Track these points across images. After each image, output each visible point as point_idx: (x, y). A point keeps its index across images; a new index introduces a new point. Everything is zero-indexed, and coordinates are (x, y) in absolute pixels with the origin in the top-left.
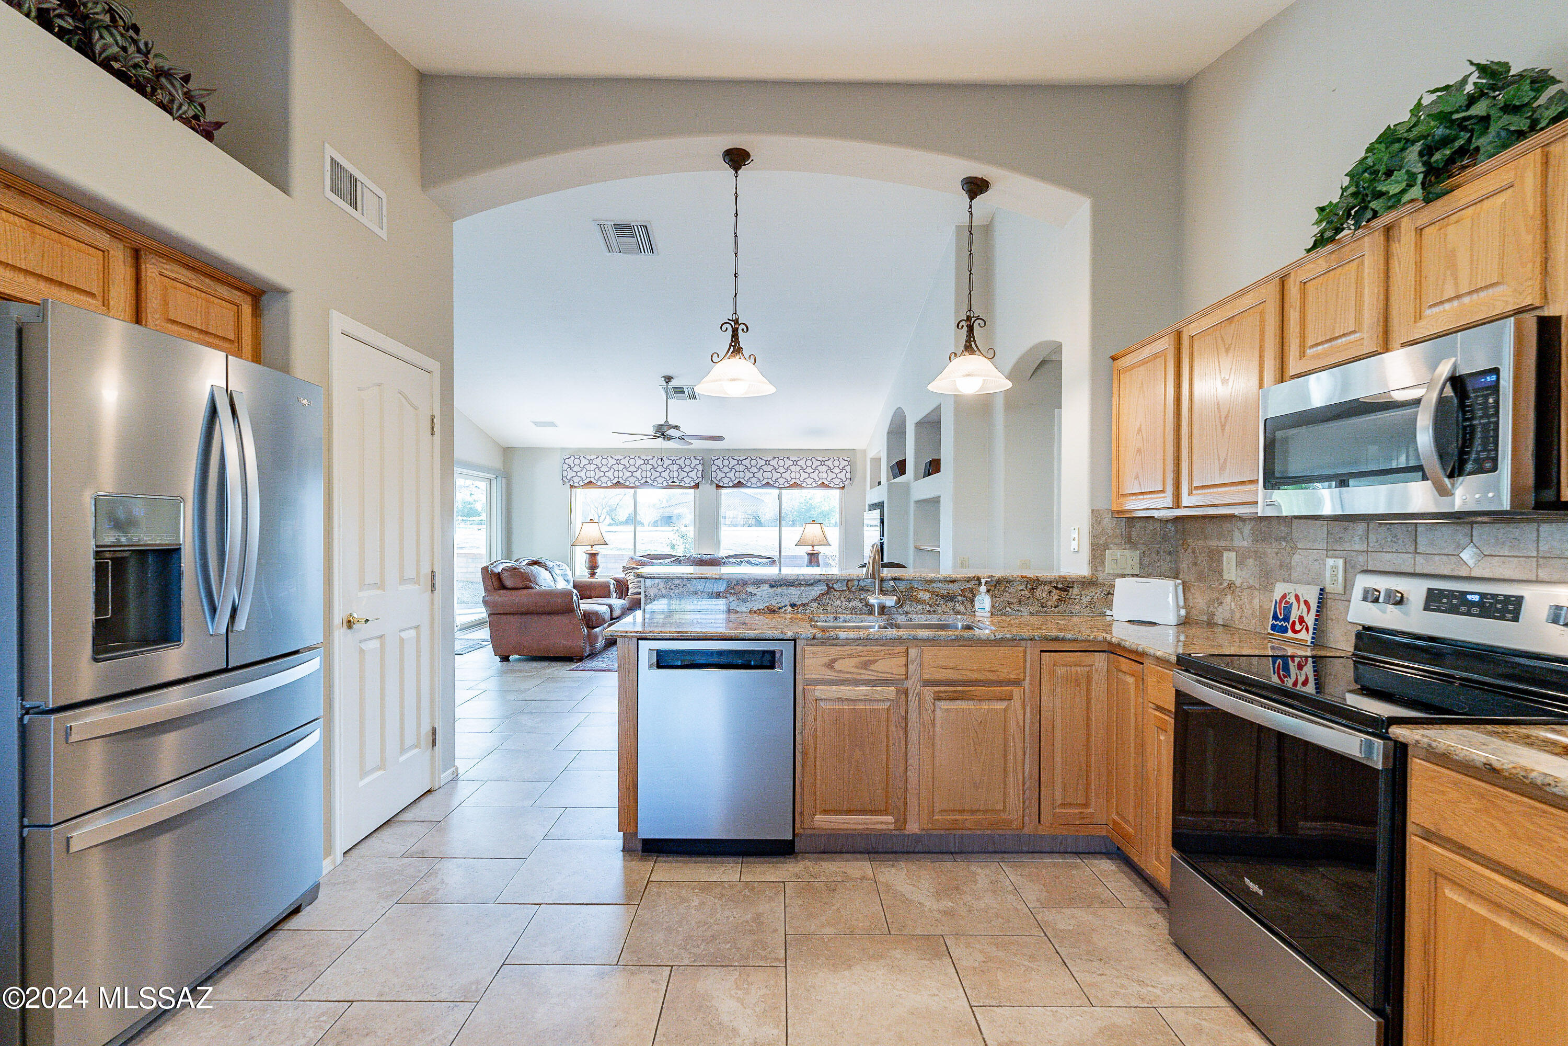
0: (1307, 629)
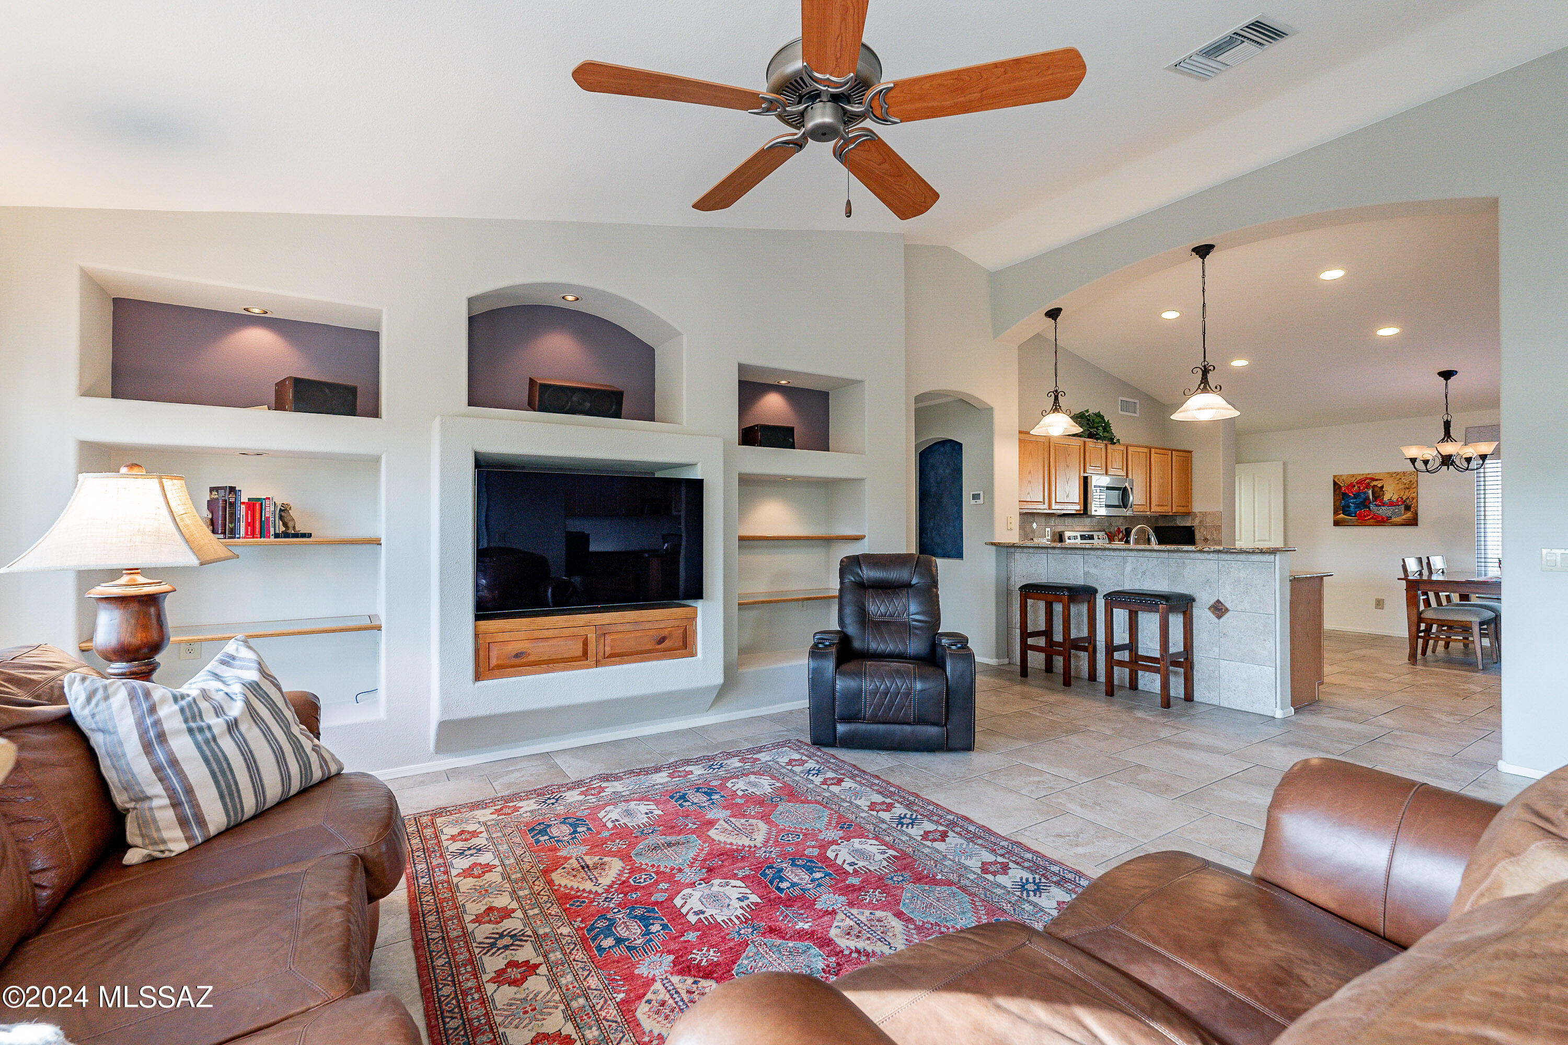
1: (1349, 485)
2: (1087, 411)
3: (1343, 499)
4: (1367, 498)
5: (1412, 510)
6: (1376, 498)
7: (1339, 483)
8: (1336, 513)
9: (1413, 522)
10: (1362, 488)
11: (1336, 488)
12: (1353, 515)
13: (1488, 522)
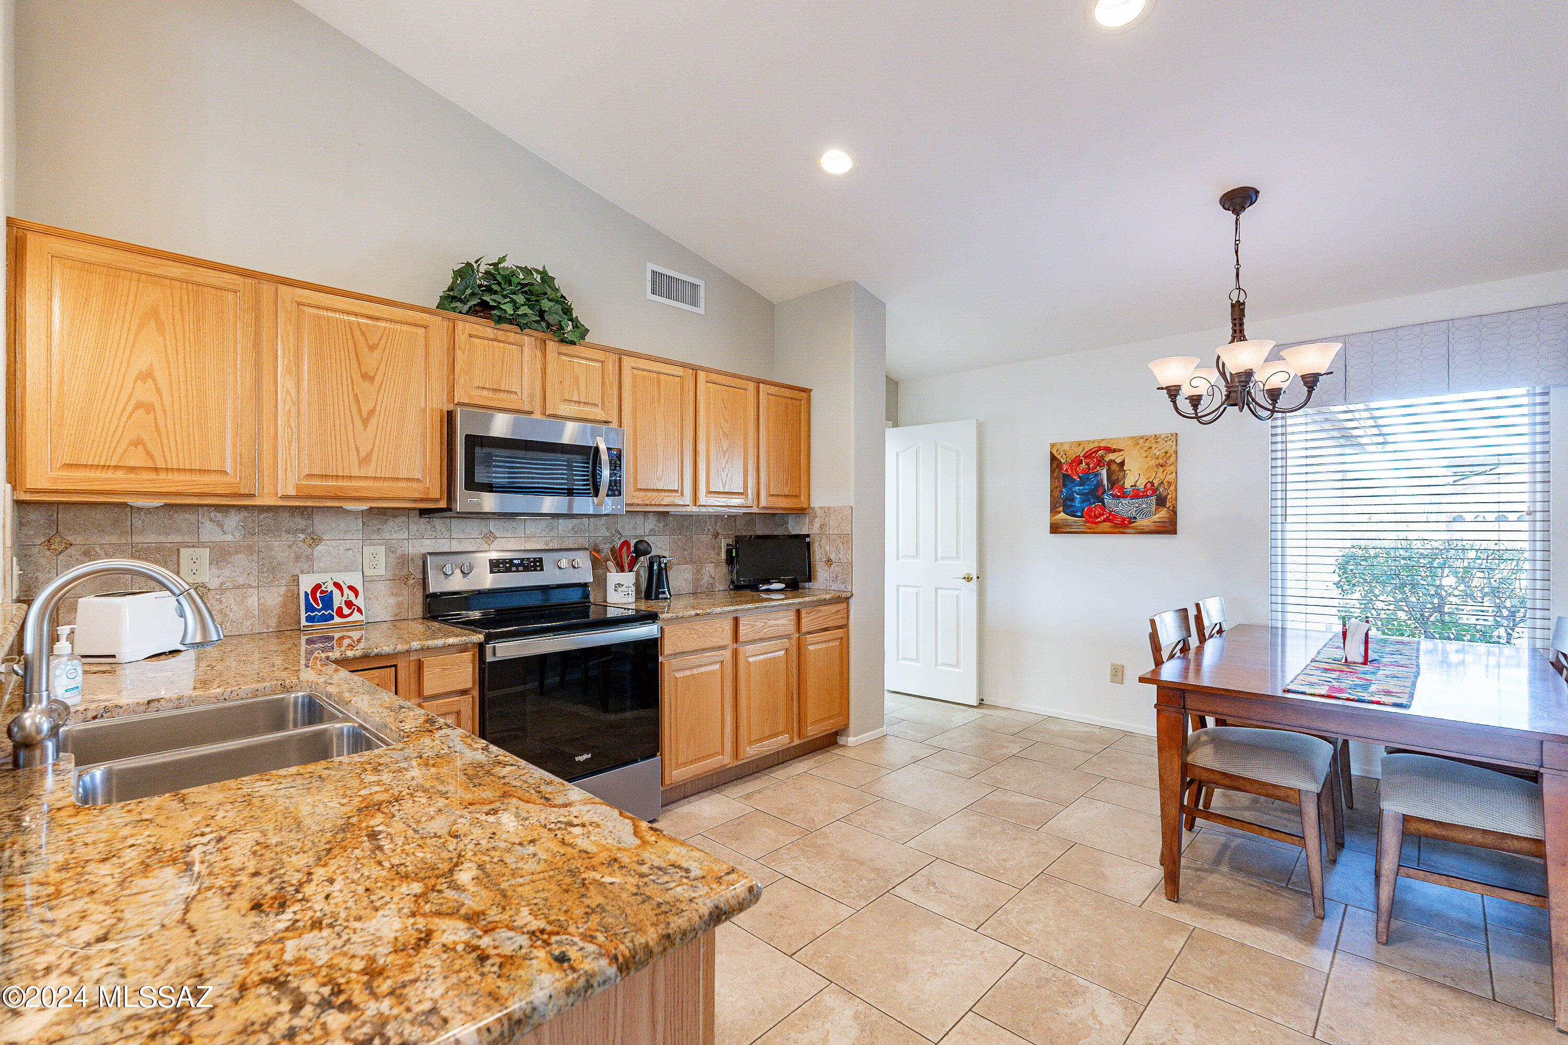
0: (360, 610)
1: (1073, 461)
2: (502, 259)
3: (1065, 486)
4: (1100, 484)
5: (1168, 505)
6: (1113, 483)
7: (1059, 457)
8: (1054, 510)
9: (1169, 528)
10: (1091, 466)
11: (1055, 465)
12: (1079, 514)
13: (1288, 527)
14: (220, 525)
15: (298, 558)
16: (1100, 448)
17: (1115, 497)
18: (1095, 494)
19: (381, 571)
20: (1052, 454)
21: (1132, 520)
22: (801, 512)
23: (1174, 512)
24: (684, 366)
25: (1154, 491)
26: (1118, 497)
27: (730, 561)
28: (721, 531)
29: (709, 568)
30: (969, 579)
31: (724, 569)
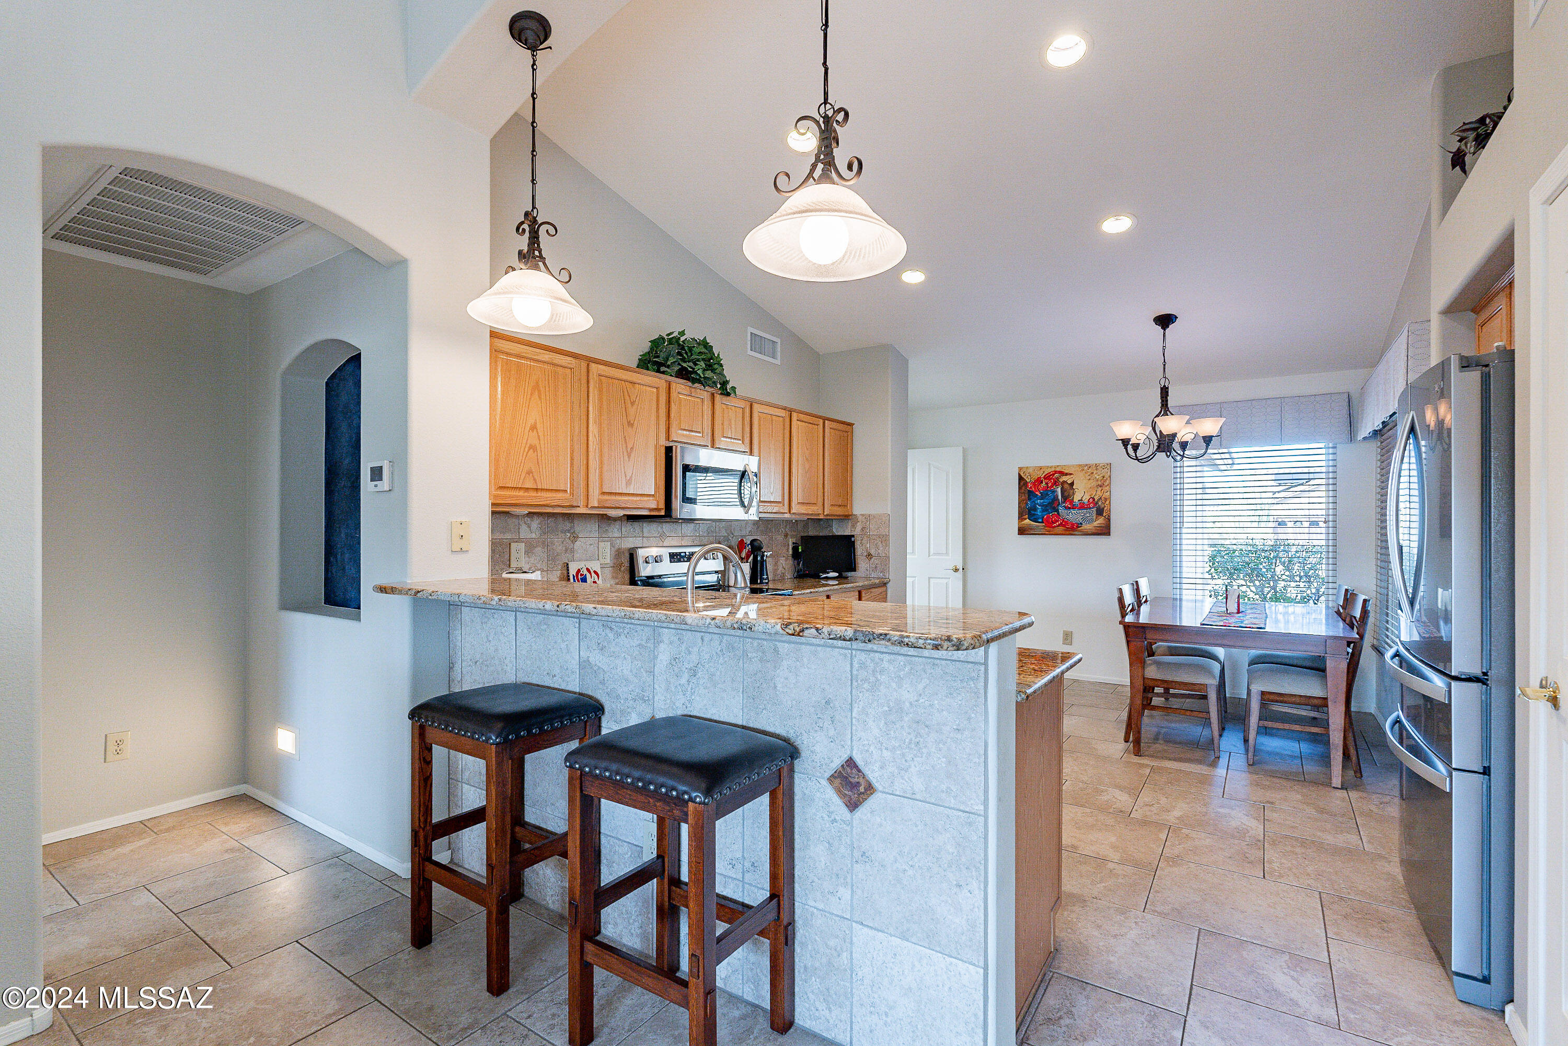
1: (1036, 481)
2: (682, 333)
3: (1029, 499)
4: (1056, 498)
5: (1104, 514)
6: (1066, 498)
7: (1025, 478)
8: (1021, 518)
9: (1105, 531)
10: (1050, 485)
11: (1022, 484)
12: (1040, 520)
13: (1184, 531)
14: (529, 527)
15: (566, 550)
16: (1056, 472)
17: (1067, 508)
18: (1053, 506)
19: (608, 561)
20: (1019, 474)
21: (1079, 525)
22: (847, 518)
23: (1108, 519)
24: (785, 409)
25: (1095, 504)
26: (1070, 508)
27: (796, 555)
28: (789, 533)
29: (782, 561)
30: (956, 570)
31: (790, 561)
